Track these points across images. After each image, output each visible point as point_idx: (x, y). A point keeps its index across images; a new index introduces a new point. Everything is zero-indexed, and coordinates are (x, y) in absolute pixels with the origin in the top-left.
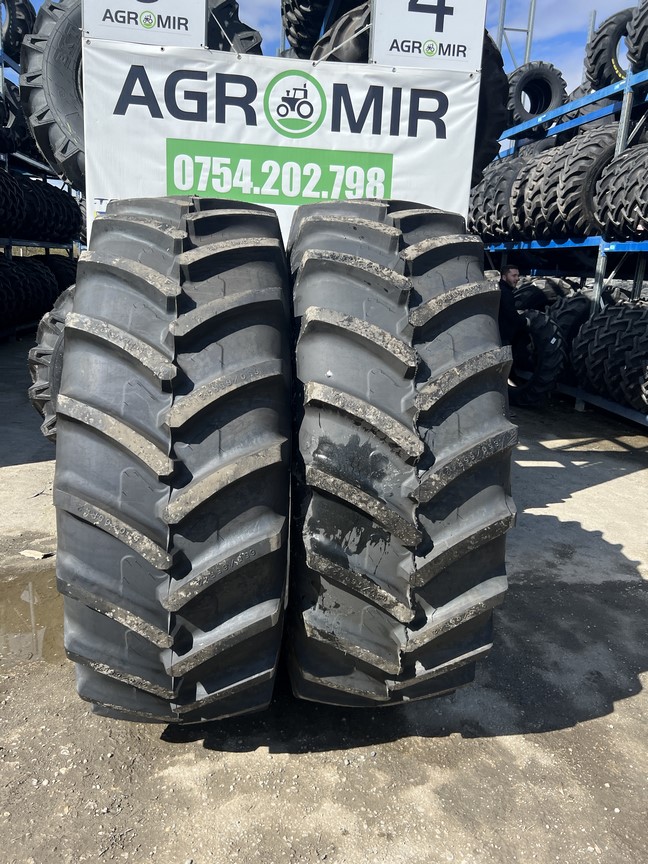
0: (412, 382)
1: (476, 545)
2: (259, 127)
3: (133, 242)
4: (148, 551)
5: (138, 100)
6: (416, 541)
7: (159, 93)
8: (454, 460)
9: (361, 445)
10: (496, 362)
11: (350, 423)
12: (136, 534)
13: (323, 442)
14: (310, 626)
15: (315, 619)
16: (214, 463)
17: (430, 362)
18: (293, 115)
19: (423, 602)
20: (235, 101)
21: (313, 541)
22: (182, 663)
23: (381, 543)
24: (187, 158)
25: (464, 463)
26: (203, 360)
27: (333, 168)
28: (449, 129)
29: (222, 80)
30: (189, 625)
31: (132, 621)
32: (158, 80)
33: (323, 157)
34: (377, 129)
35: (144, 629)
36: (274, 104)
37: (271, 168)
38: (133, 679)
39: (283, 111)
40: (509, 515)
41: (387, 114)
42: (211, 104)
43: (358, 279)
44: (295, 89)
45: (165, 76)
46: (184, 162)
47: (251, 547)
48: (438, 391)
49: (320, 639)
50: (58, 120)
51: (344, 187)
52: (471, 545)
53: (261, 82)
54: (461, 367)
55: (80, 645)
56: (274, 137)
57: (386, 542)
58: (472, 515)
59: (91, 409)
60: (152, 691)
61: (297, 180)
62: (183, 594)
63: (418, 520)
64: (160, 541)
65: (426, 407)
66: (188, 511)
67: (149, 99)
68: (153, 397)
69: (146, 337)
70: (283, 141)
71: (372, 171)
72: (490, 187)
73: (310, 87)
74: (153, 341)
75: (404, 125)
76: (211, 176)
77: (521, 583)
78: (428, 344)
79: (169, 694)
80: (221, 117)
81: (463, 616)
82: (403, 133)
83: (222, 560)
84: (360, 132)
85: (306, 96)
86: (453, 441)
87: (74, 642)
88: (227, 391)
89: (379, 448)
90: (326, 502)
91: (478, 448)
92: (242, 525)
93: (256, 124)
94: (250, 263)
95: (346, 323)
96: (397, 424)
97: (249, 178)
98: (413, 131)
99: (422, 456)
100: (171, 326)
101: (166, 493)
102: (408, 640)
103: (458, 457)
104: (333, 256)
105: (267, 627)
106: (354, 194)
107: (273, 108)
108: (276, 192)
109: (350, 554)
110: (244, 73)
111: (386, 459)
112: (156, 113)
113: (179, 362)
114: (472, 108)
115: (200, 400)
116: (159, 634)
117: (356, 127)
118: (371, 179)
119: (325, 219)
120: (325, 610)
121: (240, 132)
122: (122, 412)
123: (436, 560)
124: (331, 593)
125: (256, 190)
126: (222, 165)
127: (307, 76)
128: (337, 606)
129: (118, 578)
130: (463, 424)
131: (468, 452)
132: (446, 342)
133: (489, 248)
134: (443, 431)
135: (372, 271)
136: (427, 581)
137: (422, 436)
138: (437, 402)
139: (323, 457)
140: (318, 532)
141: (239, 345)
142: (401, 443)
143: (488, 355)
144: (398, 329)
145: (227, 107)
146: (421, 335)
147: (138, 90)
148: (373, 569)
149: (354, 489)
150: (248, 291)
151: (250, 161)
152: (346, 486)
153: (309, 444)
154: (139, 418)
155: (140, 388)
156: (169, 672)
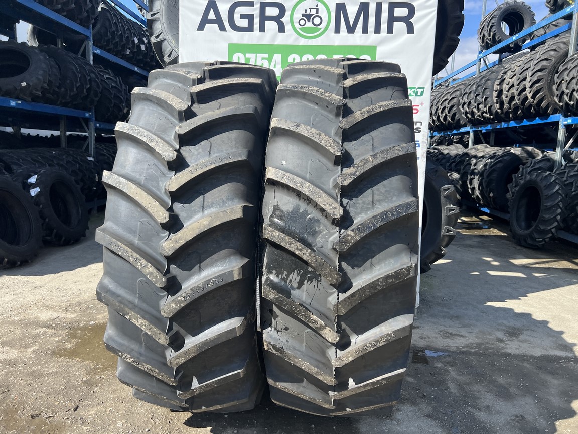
0: (339, 168)
1: (384, 286)
2: (287, 33)
3: (170, 84)
4: (151, 274)
5: (212, 21)
6: (337, 280)
7: (225, 16)
8: (366, 221)
10: (401, 153)
11: (294, 195)
12: (143, 261)
13: (276, 208)
14: (266, 342)
15: (271, 337)
16: (198, 216)
17: (353, 154)
18: (309, 24)
19: (348, 330)
20: (271, 18)
21: (268, 279)
22: (176, 358)
23: (314, 282)
24: (241, 55)
25: (373, 224)
26: (197, 150)
28: (416, 27)
29: (264, 5)
30: (182, 331)
31: (142, 323)
32: (224, 8)
33: (329, 50)
34: (365, 30)
35: (150, 329)
36: (297, 18)
37: (294, 59)
38: (147, 367)
39: (302, 22)
40: (410, 265)
41: (372, 20)
42: (257, 21)
43: (310, 101)
44: (311, 8)
45: (228, 6)
46: (239, 57)
47: (219, 276)
48: (356, 172)
49: (274, 352)
50: (167, 38)
52: (379, 285)
53: (288, 6)
54: (374, 156)
55: (114, 340)
56: (296, 39)
57: (318, 281)
58: (383, 265)
59: (121, 179)
60: (160, 377)
62: (173, 305)
63: (340, 265)
64: (159, 267)
65: (346, 183)
66: (177, 247)
67: (218, 21)
68: (163, 174)
69: (163, 136)
70: (302, 42)
72: (479, 86)
73: (321, 6)
74: (167, 139)
75: (384, 26)
77: (473, 350)
78: (354, 142)
79: (171, 381)
80: (262, 29)
81: (377, 341)
82: (383, 32)
83: (200, 283)
84: (354, 33)
85: (317, 12)
86: (368, 209)
87: (110, 338)
88: (208, 169)
89: (312, 213)
90: (276, 251)
91: (385, 214)
92: (217, 261)
93: (285, 32)
94: (241, 94)
95: (295, 127)
96: (324, 195)
97: (280, 66)
98: (390, 30)
99: (342, 217)
100: (177, 128)
101: (165, 237)
102: (339, 358)
103: (368, 219)
104: (294, 87)
105: (233, 336)
107: (296, 21)
109: (293, 289)
110: (278, 1)
111: (318, 221)
112: (222, 28)
113: (181, 151)
114: (432, 12)
115: (189, 174)
116: (160, 333)
117: (351, 30)
120: (278, 331)
121: (274, 38)
122: (143, 183)
123: (353, 295)
124: (281, 319)
126: (263, 59)
128: (286, 329)
129: (136, 294)
130: (376, 198)
131: (376, 216)
132: (368, 141)
133: (480, 129)
134: (360, 202)
135: (318, 95)
136: (346, 311)
137: (345, 205)
138: (355, 180)
139: (276, 220)
140: (272, 273)
141: (223, 141)
142: (327, 208)
143: (396, 148)
144: (333, 132)
145: (267, 22)
146: (348, 135)
147: (212, 15)
148: (309, 301)
149: (293, 240)
150: (231, 108)
151: (281, 55)
152: (287, 238)
153: (267, 212)
154: (152, 187)
155: (155, 167)
156: (168, 364)
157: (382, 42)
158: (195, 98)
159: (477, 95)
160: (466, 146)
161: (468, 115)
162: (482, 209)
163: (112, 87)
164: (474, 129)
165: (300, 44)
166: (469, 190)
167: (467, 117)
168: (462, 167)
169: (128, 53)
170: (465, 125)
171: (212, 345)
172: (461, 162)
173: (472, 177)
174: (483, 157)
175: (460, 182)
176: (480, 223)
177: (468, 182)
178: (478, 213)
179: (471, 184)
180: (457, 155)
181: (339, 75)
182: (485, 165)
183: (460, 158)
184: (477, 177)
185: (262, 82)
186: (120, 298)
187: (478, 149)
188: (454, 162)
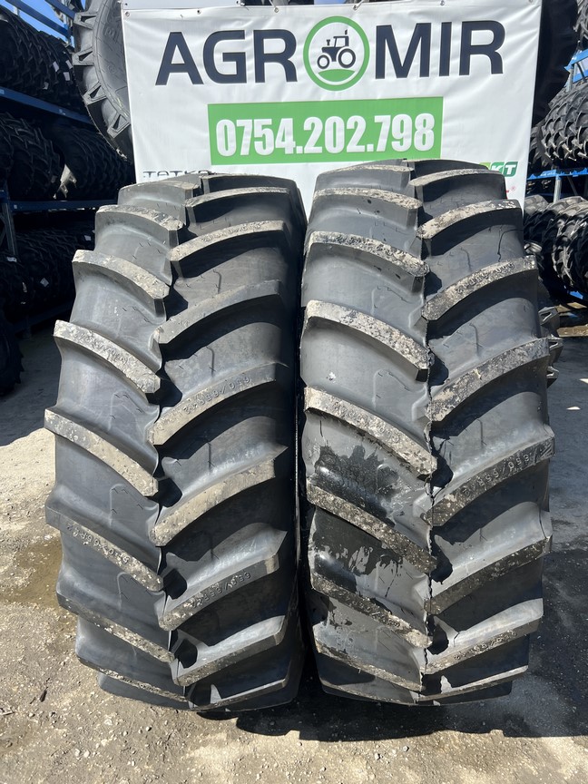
0: (425, 386)
1: (502, 572)
2: (300, 81)
4: (139, 573)
5: (178, 68)
7: (198, 58)
8: (475, 477)
9: (366, 457)
10: (527, 360)
11: (354, 433)
12: (125, 555)
13: (325, 452)
14: (320, 644)
15: (326, 636)
16: (203, 479)
17: (447, 360)
18: (335, 65)
19: (444, 625)
20: (274, 57)
21: (317, 560)
22: (187, 675)
23: (392, 565)
24: (229, 123)
25: (486, 481)
26: (192, 367)
27: (378, 119)
28: (505, 62)
29: (260, 36)
30: (192, 639)
31: (131, 637)
32: (196, 45)
33: (367, 108)
34: (425, 71)
35: (144, 645)
36: (314, 56)
37: (313, 125)
38: (143, 685)
39: (323, 62)
40: (542, 538)
41: (435, 53)
42: (250, 63)
43: (368, 264)
44: (336, 38)
45: (203, 40)
46: (226, 127)
47: (245, 570)
48: (455, 397)
49: (331, 655)
50: (109, 96)
51: (390, 138)
52: (495, 572)
53: (299, 33)
54: (483, 368)
55: (90, 652)
56: (315, 91)
57: (398, 564)
58: (499, 537)
59: (75, 425)
60: (163, 695)
61: (341, 135)
62: (177, 615)
63: (433, 544)
64: (150, 562)
65: (440, 417)
66: (175, 533)
67: (189, 66)
68: (140, 410)
70: (325, 95)
71: (420, 118)
73: (352, 34)
74: (140, 348)
75: (455, 63)
76: (254, 139)
78: (447, 338)
79: (181, 698)
80: (260, 77)
81: (489, 643)
82: (453, 72)
83: (215, 582)
84: (406, 76)
85: (347, 44)
86: (475, 453)
87: (84, 648)
88: (213, 404)
89: (385, 463)
90: (330, 518)
91: (503, 465)
92: (238, 543)
93: (296, 80)
94: (251, 251)
95: (348, 319)
96: (404, 437)
97: (292, 137)
98: (464, 69)
99: (436, 473)
100: (156, 334)
101: (153, 512)
102: (431, 663)
103: (478, 475)
104: (339, 239)
105: (270, 646)
106: (402, 144)
107: (313, 60)
108: (319, 150)
109: (358, 574)
110: (282, 27)
111: (394, 474)
112: (196, 79)
113: (167, 370)
114: (531, 36)
115: (185, 414)
116: (159, 649)
117: (402, 71)
118: (419, 127)
119: (337, 193)
120: (336, 625)
121: (280, 90)
122: (109, 427)
123: (454, 587)
124: (340, 611)
125: (299, 150)
126: (264, 127)
127: (348, 22)
128: (349, 623)
129: (117, 593)
130: (487, 433)
131: (490, 469)
132: (469, 336)
133: (571, 174)
134: (462, 441)
135: (382, 254)
136: (444, 608)
137: (438, 448)
138: (454, 411)
139: (325, 470)
140: (323, 549)
141: (232, 347)
142: (411, 459)
143: (518, 351)
144: (410, 322)
145: (266, 64)
146: (437, 329)
147: (177, 58)
148: (384, 591)
149: (358, 510)
150: (241, 288)
151: (291, 119)
152: (348, 506)
153: (312, 455)
154: (127, 432)
155: (127, 400)
156: (175, 682)
157: (453, 89)
158: (178, 269)
159: (570, 124)
160: (550, 200)
161: (554, 153)
162: (573, 293)
163: (29, 145)
164: (562, 174)
165: (322, 100)
166: (555, 267)
167: (553, 156)
168: (544, 233)
169: (46, 88)
170: (548, 168)
171: (239, 659)
172: (543, 225)
173: (559, 248)
174: (575, 218)
175: (543, 257)
176: (569, 314)
177: (553, 254)
178: (566, 300)
179: (557, 259)
180: (536, 214)
181: (412, 211)
182: (580, 231)
183: (541, 219)
184: (566, 249)
185: (284, 225)
186: (93, 603)
187: (567, 205)
188: (532, 225)
